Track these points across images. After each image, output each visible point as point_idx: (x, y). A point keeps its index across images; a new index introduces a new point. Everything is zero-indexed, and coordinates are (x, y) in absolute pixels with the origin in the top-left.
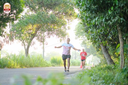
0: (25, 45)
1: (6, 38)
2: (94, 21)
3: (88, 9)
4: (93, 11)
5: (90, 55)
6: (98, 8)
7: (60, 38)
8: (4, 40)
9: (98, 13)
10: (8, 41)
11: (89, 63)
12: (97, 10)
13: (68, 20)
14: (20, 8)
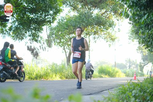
0: (66, 52)
1: (43, 44)
2: (143, 19)
3: (135, 4)
4: (142, 6)
5: (148, 63)
6: (149, 3)
7: (108, 43)
8: (40, 46)
9: (148, 9)
10: (45, 48)
11: (147, 74)
12: (148, 5)
13: (118, 20)
14: (57, 8)
